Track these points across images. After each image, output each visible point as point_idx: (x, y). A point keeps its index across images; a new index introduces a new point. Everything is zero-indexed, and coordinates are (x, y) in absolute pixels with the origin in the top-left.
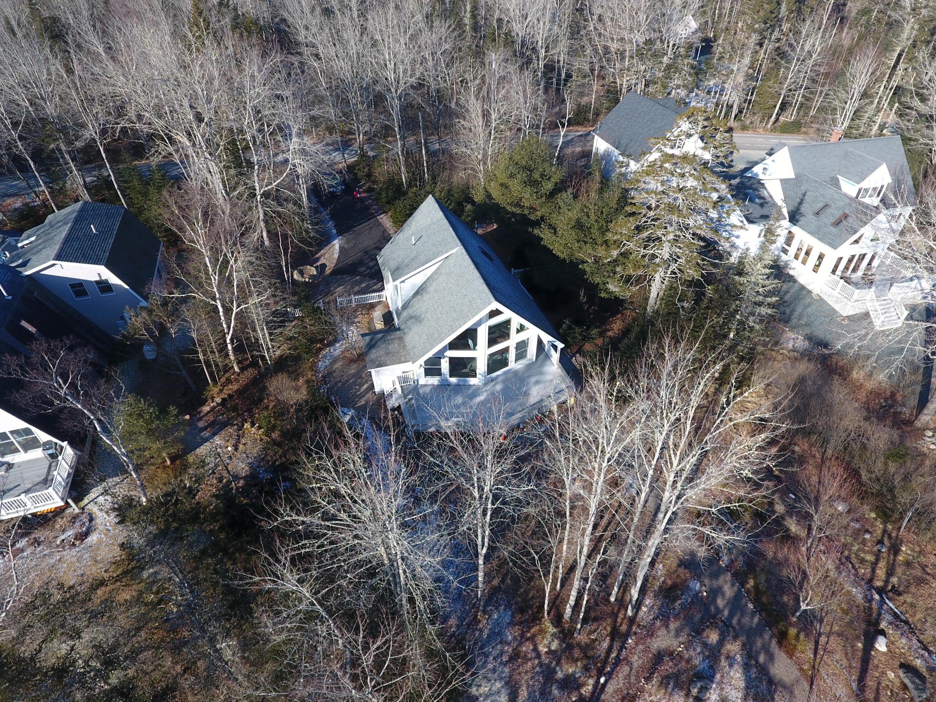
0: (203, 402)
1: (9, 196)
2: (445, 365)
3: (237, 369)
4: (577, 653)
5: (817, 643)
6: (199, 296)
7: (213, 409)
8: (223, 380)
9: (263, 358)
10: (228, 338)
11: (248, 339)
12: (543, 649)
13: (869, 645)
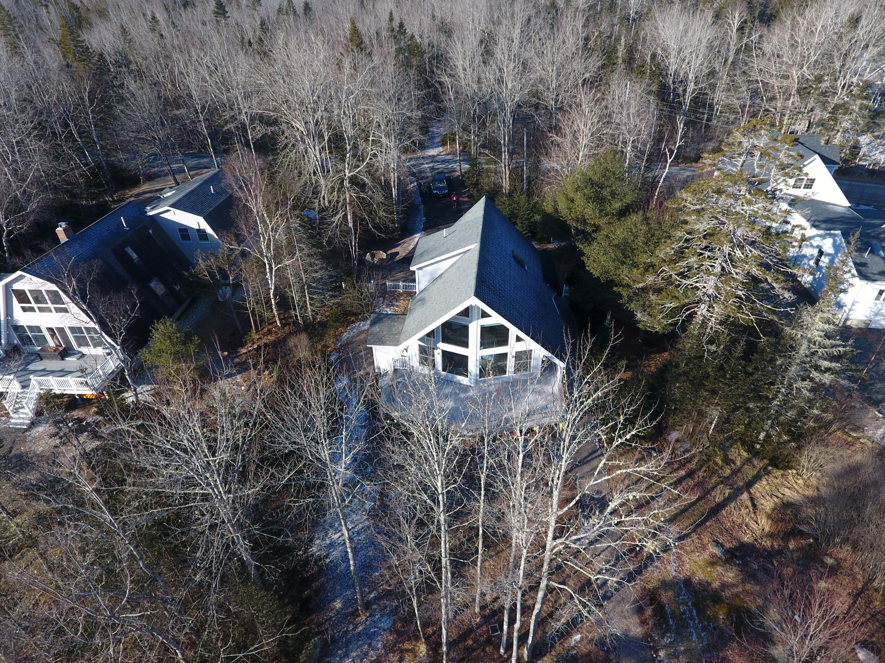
2: (438, 357)
3: (279, 324)
7: (248, 352)
8: (265, 330)
10: (272, 293)
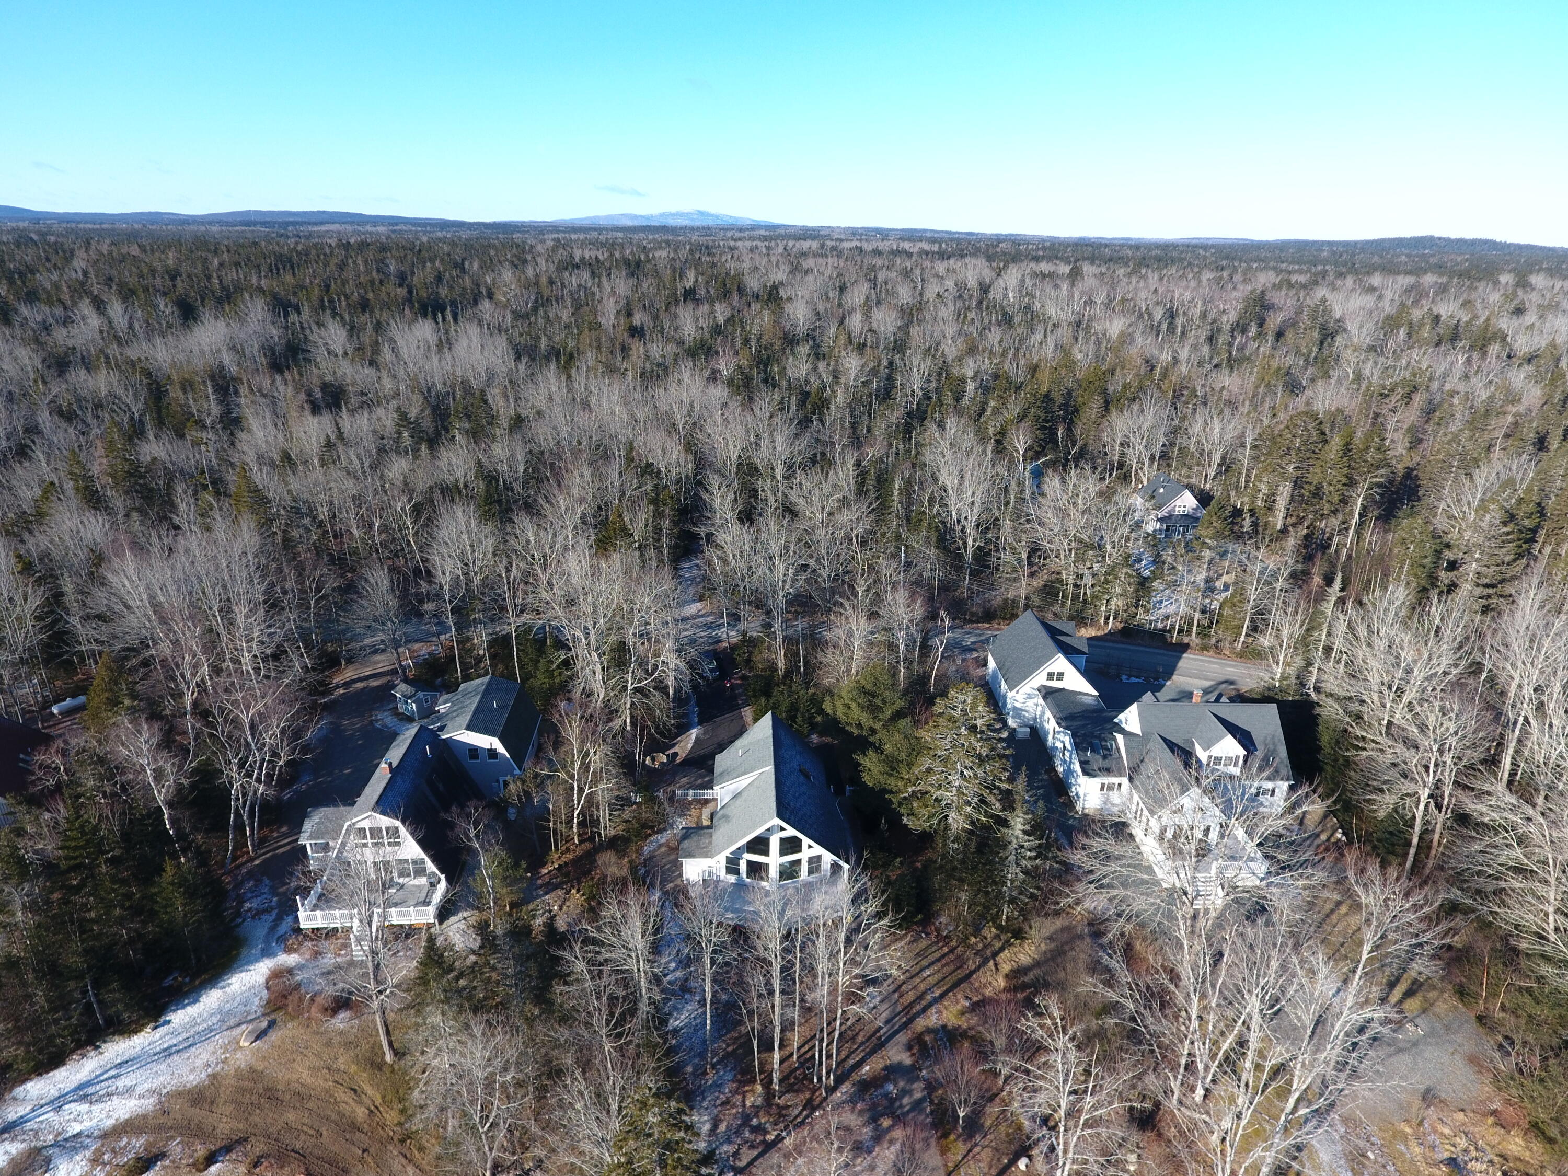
0: (543, 865)
1: (416, 641)
2: (743, 867)
3: (576, 841)
4: (774, 1110)
5: (970, 1151)
6: (562, 775)
7: (550, 872)
8: (564, 848)
9: (600, 834)
10: (576, 812)
11: (591, 816)
12: (748, 1104)
13: (1014, 1161)
